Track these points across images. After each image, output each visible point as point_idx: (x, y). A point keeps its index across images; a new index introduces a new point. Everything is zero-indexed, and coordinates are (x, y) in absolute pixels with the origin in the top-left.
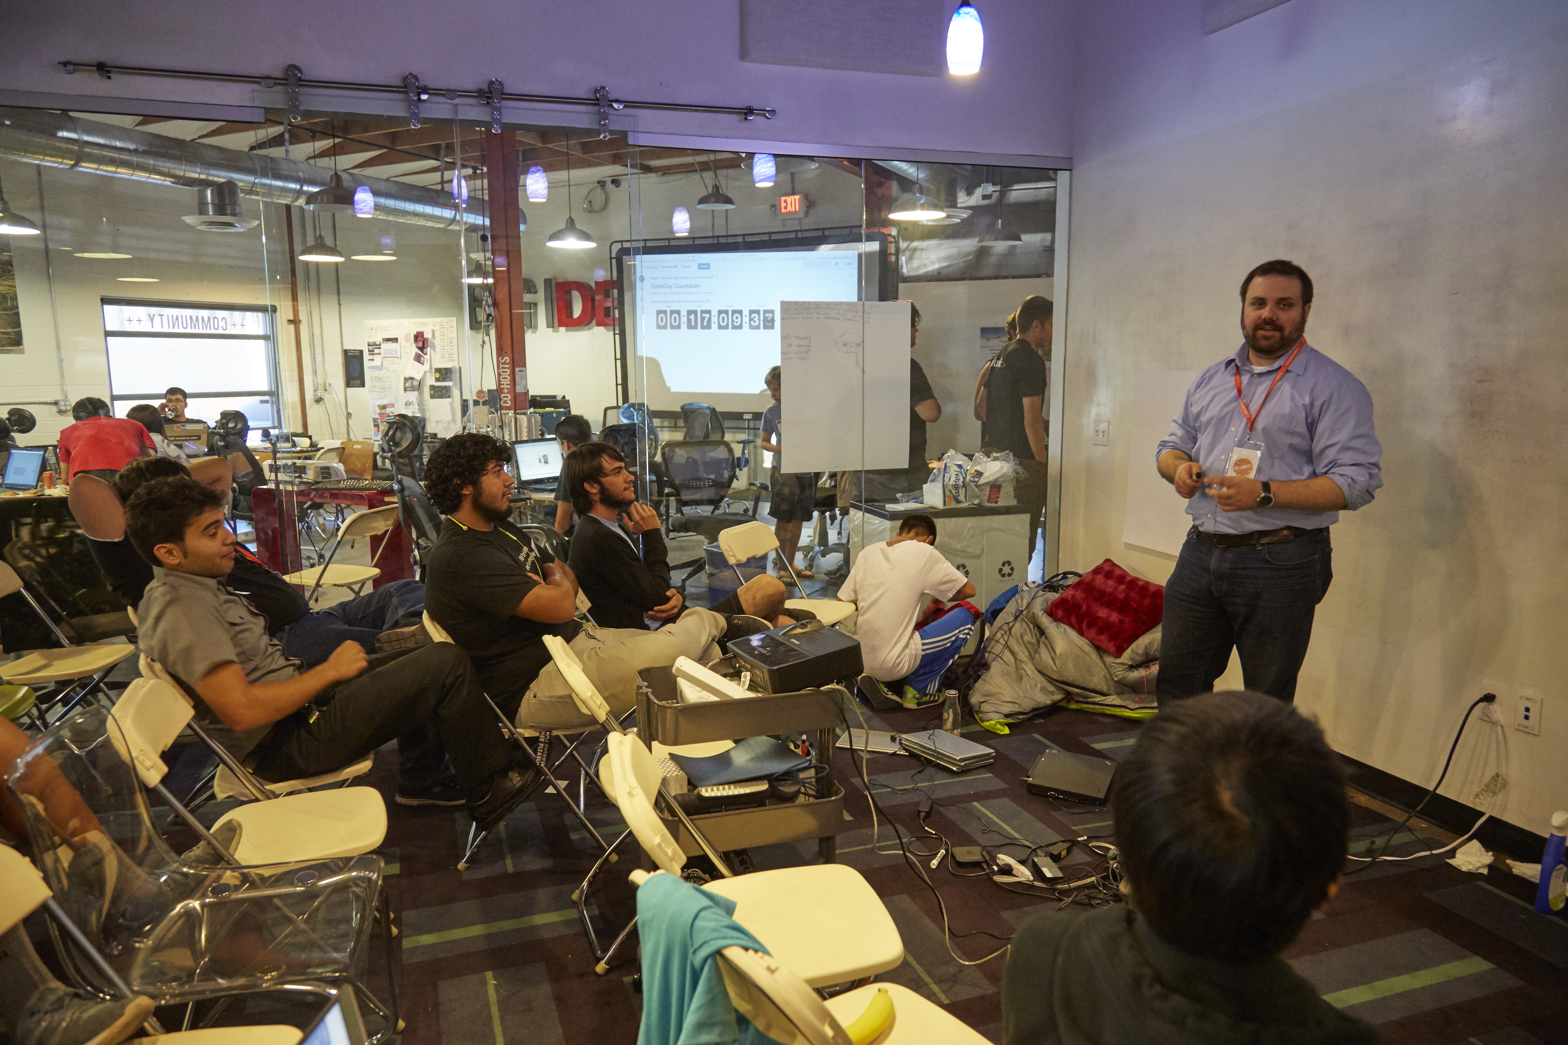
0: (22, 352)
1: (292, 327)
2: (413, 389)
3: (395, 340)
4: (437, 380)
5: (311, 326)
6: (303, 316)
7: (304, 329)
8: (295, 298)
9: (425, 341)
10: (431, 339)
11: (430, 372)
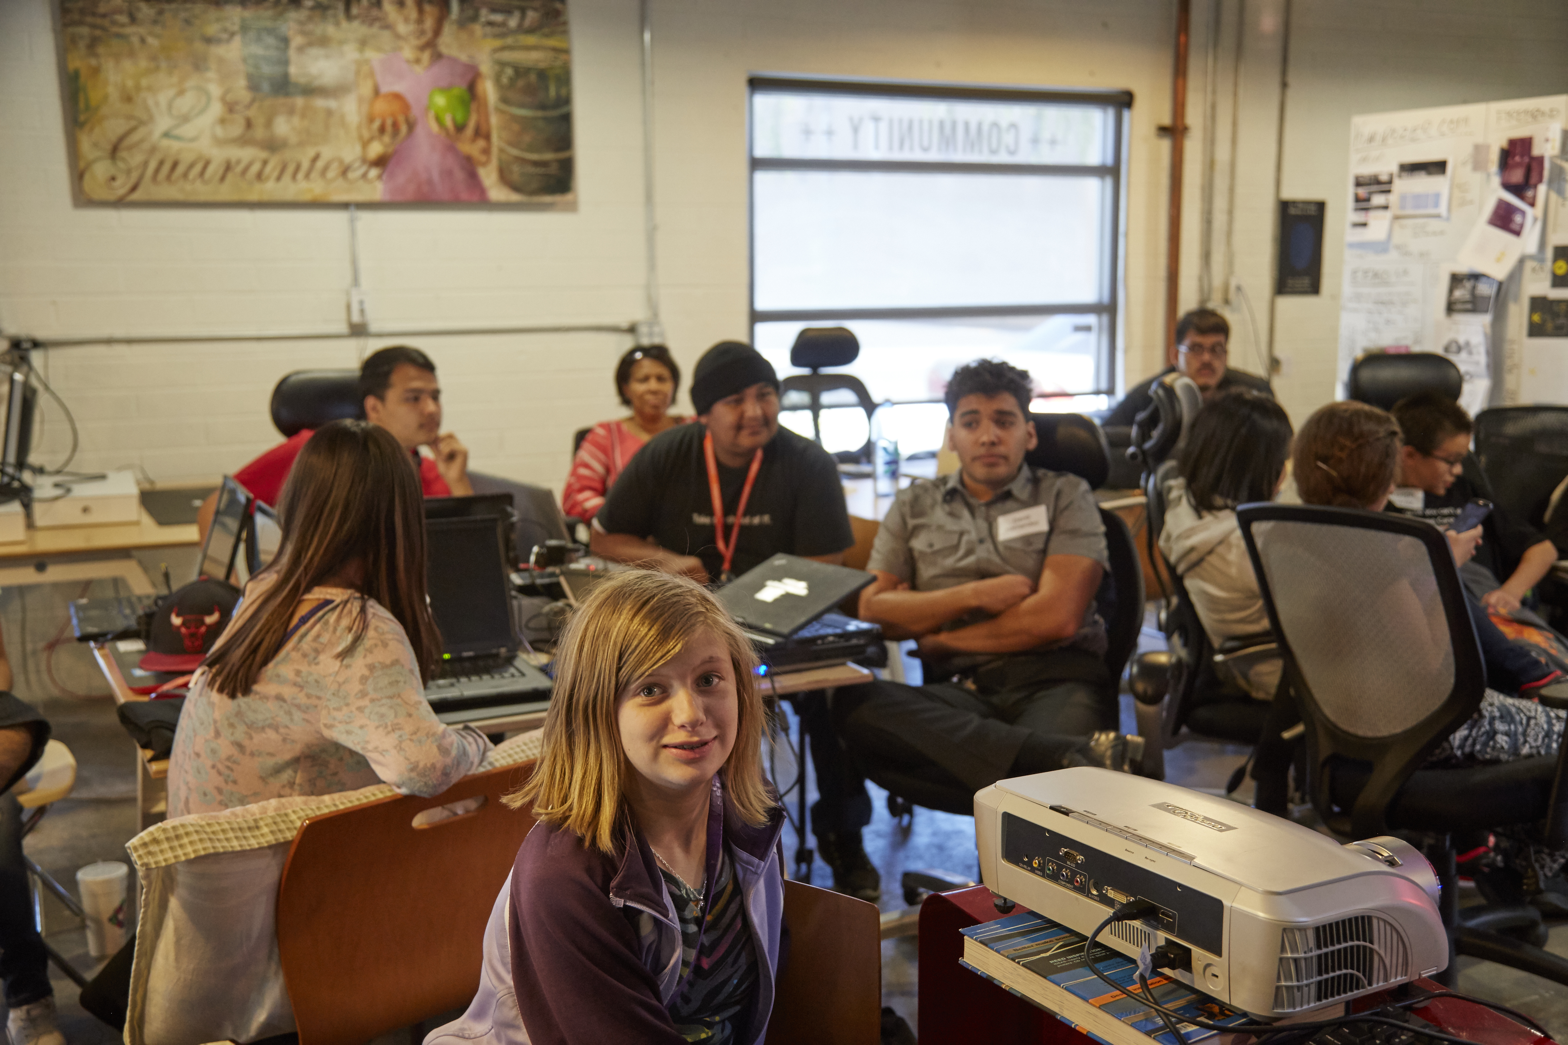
0: (572, 207)
1: (1165, 145)
2: (1475, 305)
3: (1438, 167)
4: (1558, 281)
5: (1210, 142)
6: (1194, 117)
7: (1193, 148)
8: (1180, 71)
9: (1535, 165)
10: (1556, 157)
11: (1539, 257)
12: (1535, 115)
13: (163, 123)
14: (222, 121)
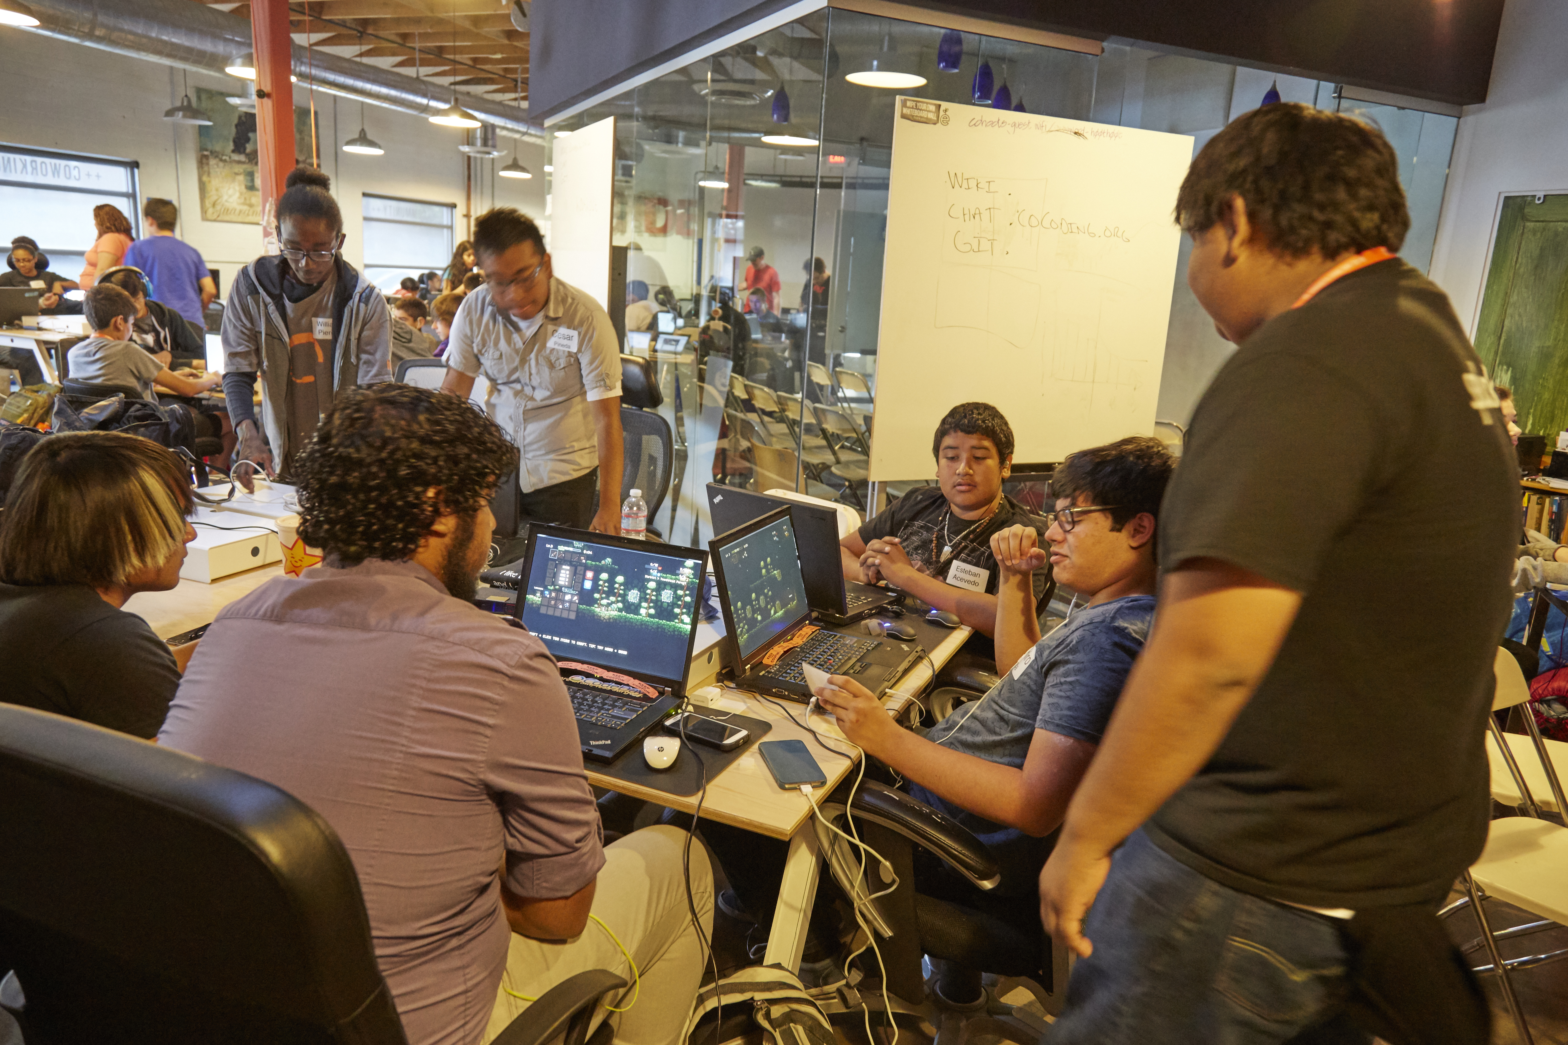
13: (225, 197)
14: (239, 198)
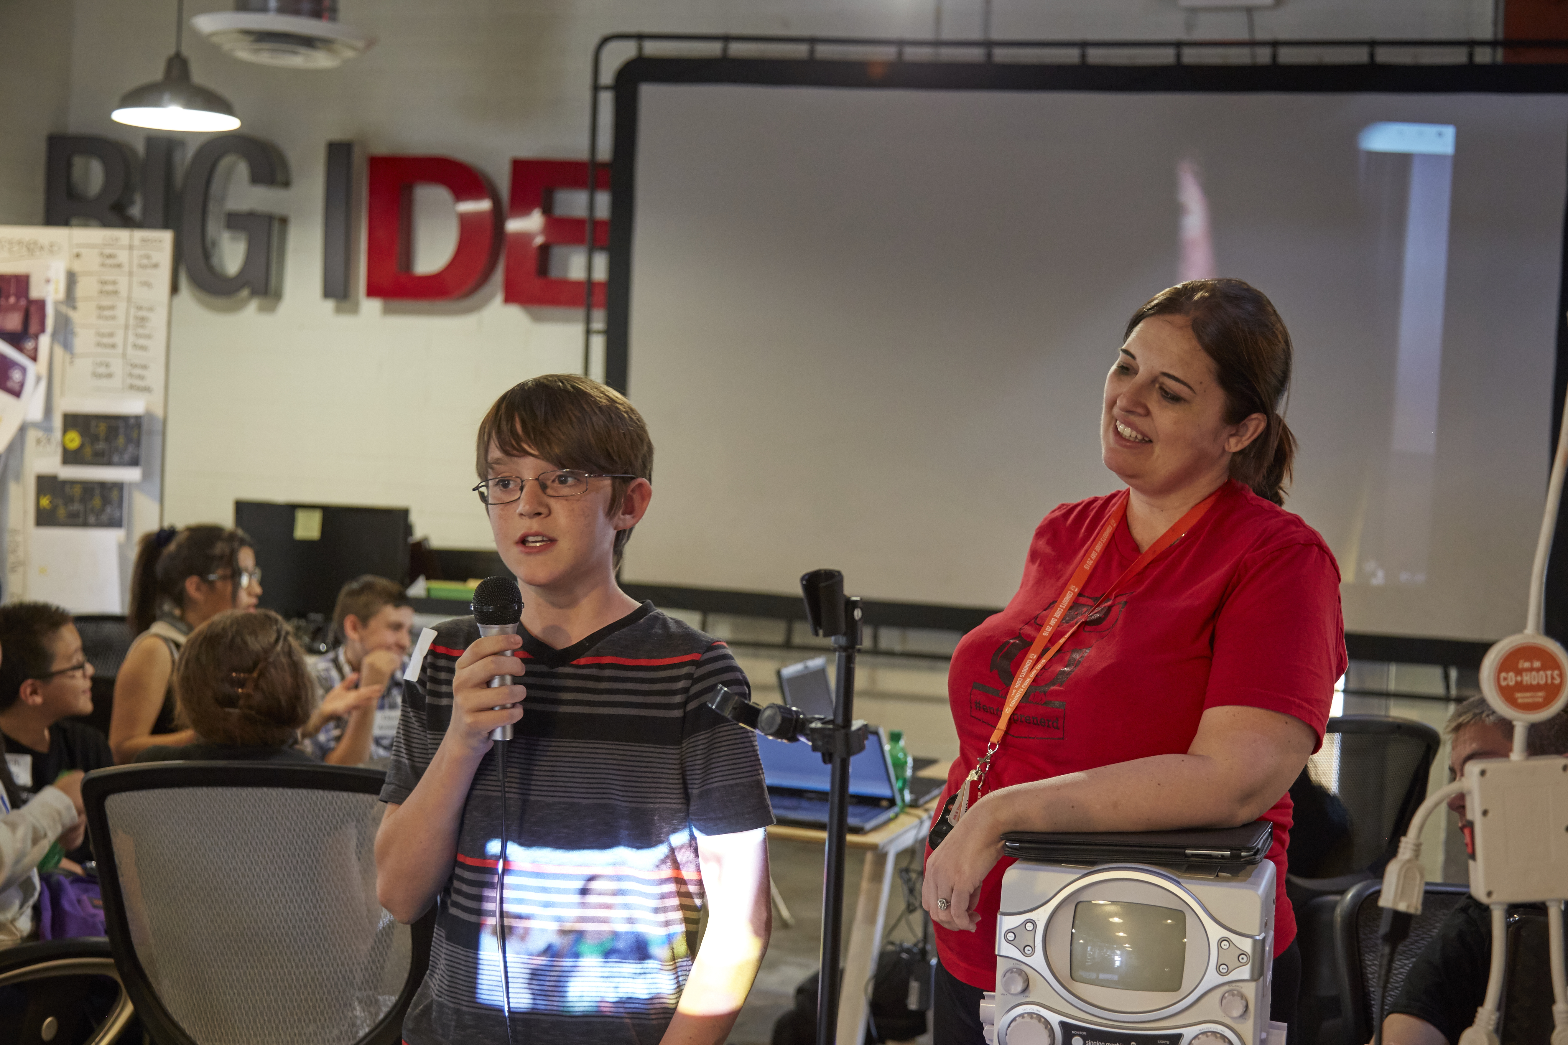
4: (70, 457)
9: (33, 309)
10: (62, 303)
11: (45, 425)
12: (32, 248)
